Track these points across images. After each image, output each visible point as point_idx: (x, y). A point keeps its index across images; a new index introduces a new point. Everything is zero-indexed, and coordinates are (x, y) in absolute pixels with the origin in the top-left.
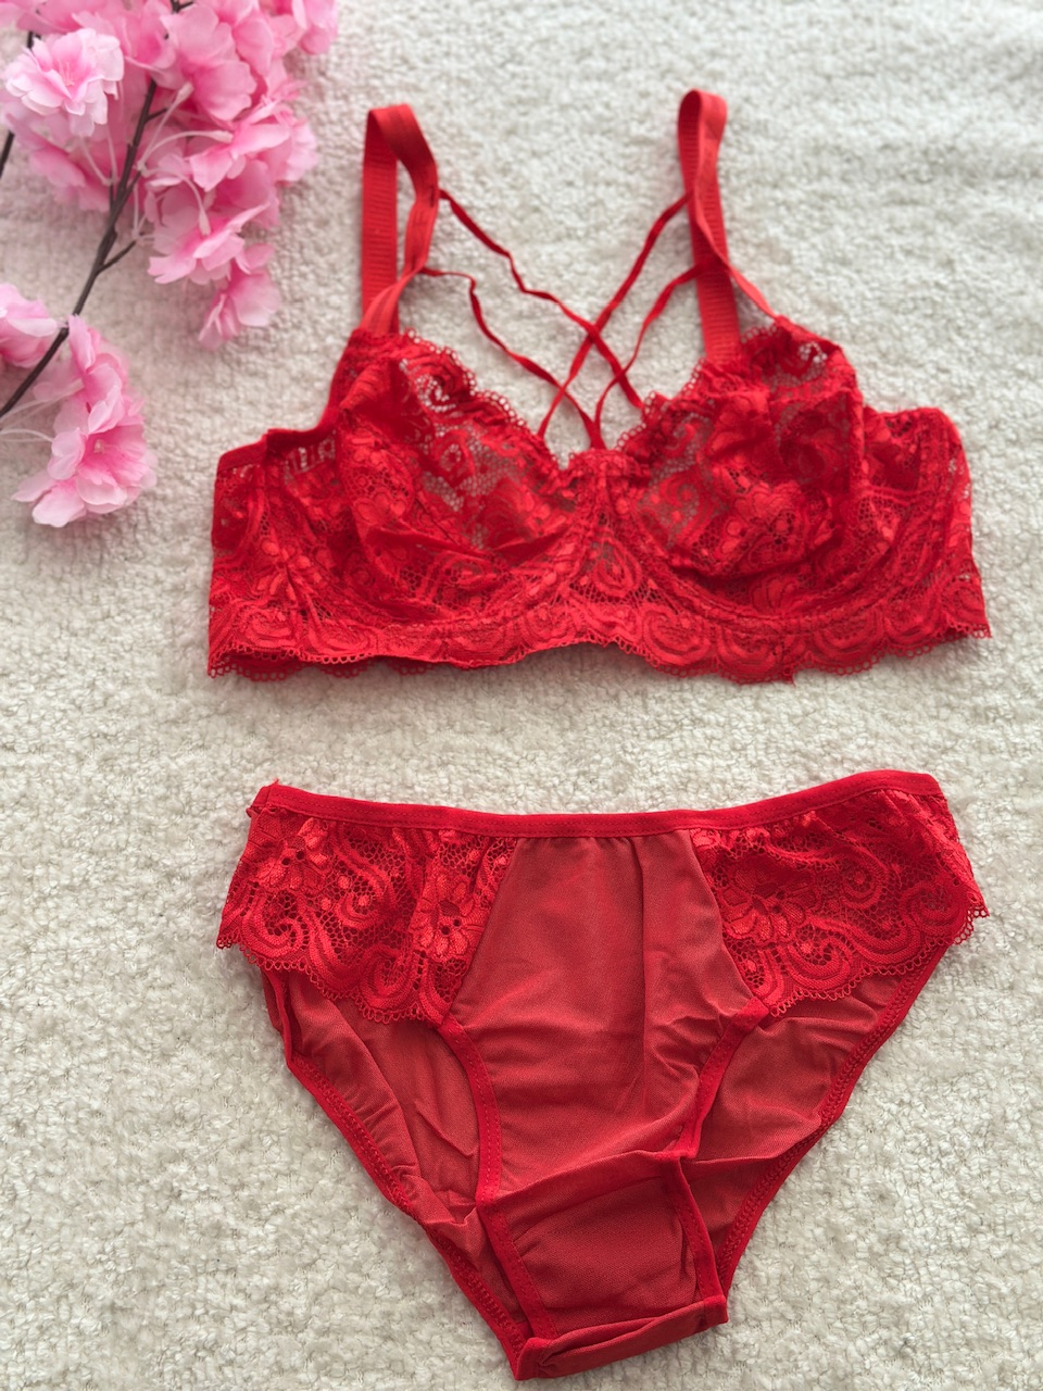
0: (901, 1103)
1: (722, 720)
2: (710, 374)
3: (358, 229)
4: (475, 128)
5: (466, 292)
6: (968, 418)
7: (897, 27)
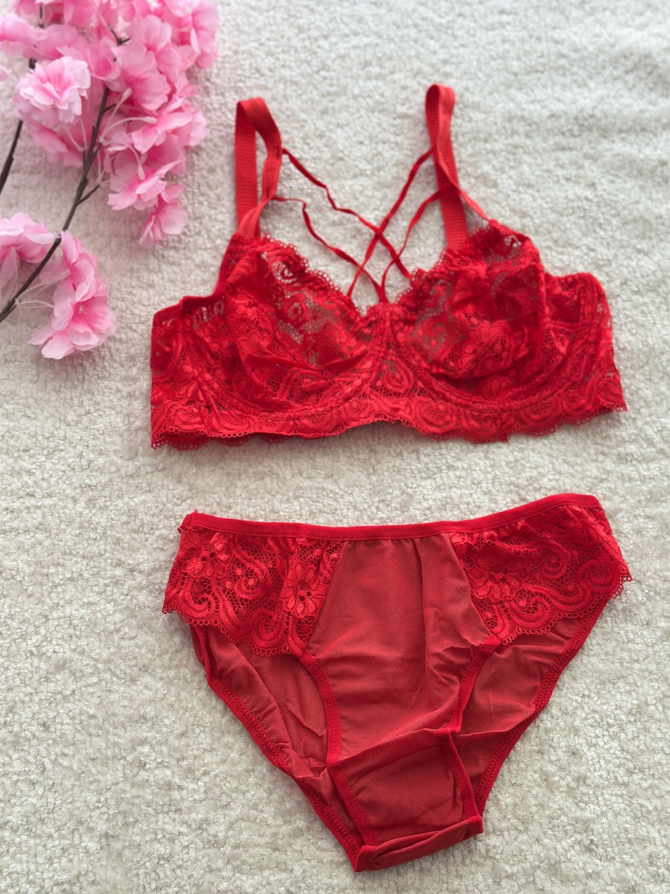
0: (583, 696)
3: (233, 174)
5: (300, 210)
6: (608, 278)
7: (556, 42)
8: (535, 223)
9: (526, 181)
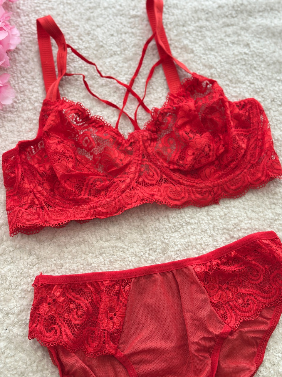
2: (173, 98)
3: (40, 62)
4: (76, 20)
5: (82, 80)
6: (263, 99)
8: (218, 72)
9: (210, 47)
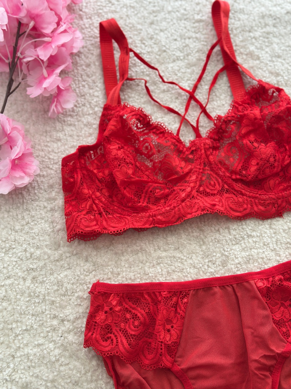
1: (258, 234)
2: (237, 106)
3: (101, 66)
4: (139, 24)
5: (143, 85)
8: (285, 79)
9: (276, 54)
